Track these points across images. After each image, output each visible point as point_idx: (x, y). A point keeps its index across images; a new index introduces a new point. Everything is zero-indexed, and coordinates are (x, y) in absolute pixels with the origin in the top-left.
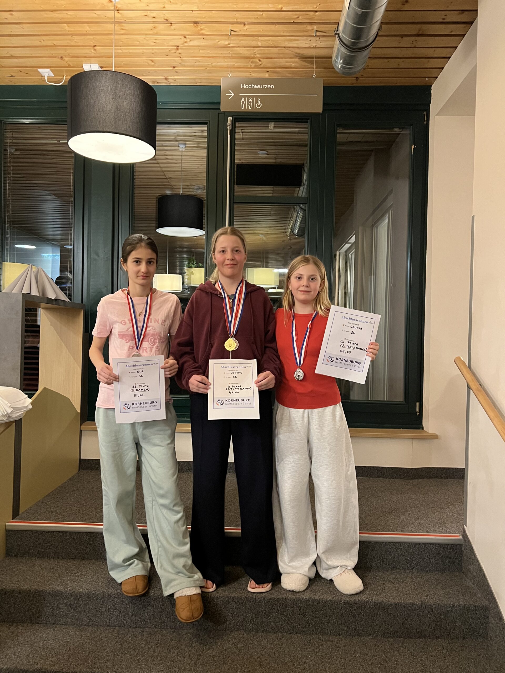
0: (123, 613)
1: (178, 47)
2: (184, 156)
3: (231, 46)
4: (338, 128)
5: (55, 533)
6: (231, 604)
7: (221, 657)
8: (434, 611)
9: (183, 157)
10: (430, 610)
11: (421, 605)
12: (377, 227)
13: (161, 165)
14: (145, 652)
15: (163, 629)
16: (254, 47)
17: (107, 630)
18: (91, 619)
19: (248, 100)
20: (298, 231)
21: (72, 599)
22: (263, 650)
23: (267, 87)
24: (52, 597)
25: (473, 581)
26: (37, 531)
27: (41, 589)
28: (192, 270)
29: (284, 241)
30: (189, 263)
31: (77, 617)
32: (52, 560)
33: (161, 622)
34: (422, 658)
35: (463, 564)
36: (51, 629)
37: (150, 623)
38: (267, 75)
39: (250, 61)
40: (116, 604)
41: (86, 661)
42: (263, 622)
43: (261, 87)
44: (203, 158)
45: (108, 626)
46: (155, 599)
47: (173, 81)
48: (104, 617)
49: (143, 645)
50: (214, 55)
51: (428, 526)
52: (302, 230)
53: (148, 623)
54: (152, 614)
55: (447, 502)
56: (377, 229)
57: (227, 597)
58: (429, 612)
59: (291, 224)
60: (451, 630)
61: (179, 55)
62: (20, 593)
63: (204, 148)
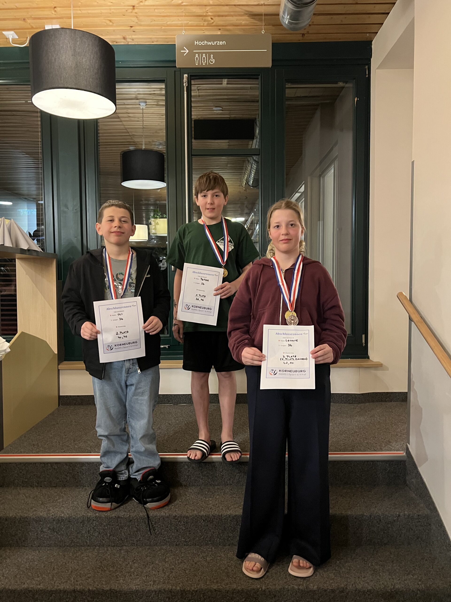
0: (102, 533)
1: (134, 6)
2: (145, 113)
3: (184, 5)
4: (287, 83)
5: (37, 464)
6: (200, 522)
7: (192, 570)
8: (382, 521)
9: (144, 115)
10: (378, 520)
11: (371, 516)
12: (324, 177)
13: (124, 123)
14: (122, 569)
15: (139, 547)
16: (206, 6)
17: (88, 550)
18: (72, 541)
19: (202, 56)
20: (253, 182)
21: (55, 523)
22: (230, 562)
23: (219, 43)
24: (36, 522)
25: (415, 492)
26: (21, 463)
27: (26, 516)
28: (158, 221)
29: (240, 192)
30: (154, 215)
31: (60, 539)
32: (35, 488)
33: (137, 541)
34: (372, 563)
35: (407, 478)
36: (36, 551)
37: (127, 542)
38: (219, 33)
39: (203, 20)
40: (95, 526)
41: (69, 579)
42: (229, 537)
43: (213, 43)
44: (162, 115)
45: (88, 546)
46: (131, 521)
47: (131, 40)
48: (84, 538)
49: (120, 562)
50: (169, 14)
51: (375, 445)
52: (256, 181)
53: (125, 542)
54: (129, 534)
55: (391, 422)
56: (324, 180)
57: (196, 516)
58: (377, 522)
59: (246, 176)
60: (397, 537)
61: (135, 15)
62: (6, 520)
63: (162, 105)
